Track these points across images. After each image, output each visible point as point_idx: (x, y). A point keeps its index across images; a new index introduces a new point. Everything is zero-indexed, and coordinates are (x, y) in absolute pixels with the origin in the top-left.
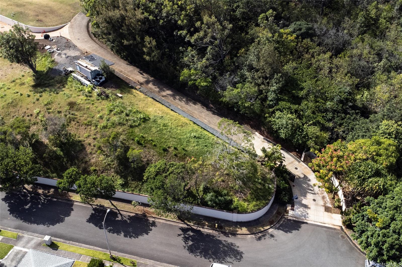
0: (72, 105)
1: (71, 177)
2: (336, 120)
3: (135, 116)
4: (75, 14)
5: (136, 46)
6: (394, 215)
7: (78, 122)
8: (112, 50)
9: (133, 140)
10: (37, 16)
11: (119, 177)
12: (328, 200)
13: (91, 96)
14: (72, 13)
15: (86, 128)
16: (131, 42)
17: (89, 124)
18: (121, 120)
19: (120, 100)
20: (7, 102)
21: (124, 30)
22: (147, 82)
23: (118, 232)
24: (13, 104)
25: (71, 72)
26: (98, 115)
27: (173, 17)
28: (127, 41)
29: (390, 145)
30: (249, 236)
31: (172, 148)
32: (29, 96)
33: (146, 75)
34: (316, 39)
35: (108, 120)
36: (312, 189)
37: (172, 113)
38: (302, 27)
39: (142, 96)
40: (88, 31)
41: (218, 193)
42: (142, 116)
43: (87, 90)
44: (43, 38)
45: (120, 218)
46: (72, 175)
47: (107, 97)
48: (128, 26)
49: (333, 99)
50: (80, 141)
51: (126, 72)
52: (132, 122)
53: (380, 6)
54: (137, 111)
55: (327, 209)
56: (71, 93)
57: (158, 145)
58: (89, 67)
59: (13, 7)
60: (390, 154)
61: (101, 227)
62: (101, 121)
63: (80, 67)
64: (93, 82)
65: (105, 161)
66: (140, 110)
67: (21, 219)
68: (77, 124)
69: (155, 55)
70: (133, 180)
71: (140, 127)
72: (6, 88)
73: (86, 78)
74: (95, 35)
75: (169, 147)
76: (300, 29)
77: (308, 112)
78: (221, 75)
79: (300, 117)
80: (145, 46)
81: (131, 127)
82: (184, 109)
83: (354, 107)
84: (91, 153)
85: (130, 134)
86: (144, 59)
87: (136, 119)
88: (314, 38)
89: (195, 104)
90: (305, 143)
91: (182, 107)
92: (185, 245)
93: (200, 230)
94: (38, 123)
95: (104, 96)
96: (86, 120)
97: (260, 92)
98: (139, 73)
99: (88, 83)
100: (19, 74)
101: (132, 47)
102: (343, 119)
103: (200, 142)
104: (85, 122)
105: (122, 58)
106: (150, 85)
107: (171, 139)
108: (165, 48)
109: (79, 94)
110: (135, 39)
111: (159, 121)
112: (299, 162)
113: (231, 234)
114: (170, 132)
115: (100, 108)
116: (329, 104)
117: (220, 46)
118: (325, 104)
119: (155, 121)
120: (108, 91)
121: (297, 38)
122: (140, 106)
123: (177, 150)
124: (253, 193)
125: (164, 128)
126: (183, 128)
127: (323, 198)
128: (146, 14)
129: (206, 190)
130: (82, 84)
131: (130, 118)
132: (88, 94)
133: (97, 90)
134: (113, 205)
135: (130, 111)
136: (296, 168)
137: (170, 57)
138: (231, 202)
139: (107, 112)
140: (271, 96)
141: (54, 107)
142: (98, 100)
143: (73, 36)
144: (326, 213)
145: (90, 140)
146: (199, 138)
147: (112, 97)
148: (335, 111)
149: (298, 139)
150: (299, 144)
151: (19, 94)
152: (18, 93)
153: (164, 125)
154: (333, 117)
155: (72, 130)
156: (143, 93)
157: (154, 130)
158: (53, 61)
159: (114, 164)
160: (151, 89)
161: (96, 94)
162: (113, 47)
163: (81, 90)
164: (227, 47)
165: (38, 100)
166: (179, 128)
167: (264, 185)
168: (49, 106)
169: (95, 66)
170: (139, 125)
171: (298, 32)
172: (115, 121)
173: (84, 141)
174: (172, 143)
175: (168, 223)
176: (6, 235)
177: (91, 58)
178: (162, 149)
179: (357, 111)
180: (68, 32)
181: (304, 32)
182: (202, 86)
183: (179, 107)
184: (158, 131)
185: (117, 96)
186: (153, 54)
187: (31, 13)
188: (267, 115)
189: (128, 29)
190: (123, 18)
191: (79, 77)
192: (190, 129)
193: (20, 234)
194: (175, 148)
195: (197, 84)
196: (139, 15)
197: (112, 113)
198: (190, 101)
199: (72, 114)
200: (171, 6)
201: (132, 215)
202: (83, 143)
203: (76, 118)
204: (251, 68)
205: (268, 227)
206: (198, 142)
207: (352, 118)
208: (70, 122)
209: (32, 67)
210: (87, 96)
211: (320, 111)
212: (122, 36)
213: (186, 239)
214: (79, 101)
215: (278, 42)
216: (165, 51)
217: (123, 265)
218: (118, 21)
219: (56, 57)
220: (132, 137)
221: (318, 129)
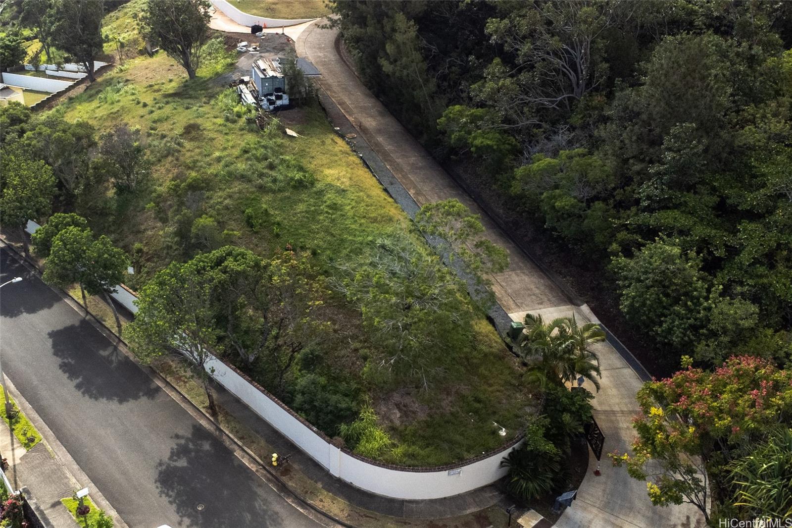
0: (191, 129)
3: (285, 172)
19: (284, 140)
20: (112, 111)
22: (380, 131)
24: (116, 116)
25: (242, 82)
26: (217, 154)
32: (145, 106)
37: (381, 195)
41: (333, 381)
43: (236, 109)
44: (250, 31)
45: (105, 353)
47: (261, 128)
51: (352, 106)
52: (271, 180)
57: (284, 237)
58: (268, 70)
64: (262, 100)
65: (167, 239)
68: (174, 162)
71: (279, 195)
79: (711, 266)
81: (261, 188)
82: (421, 199)
87: (282, 178)
91: (418, 193)
92: (166, 459)
95: (254, 126)
96: (192, 157)
99: (251, 102)
100: (167, 78)
106: (382, 139)
107: (321, 235)
111: (330, 196)
114: (333, 221)
115: (231, 144)
119: (319, 193)
120: (274, 121)
122: (319, 161)
125: (327, 210)
126: (375, 224)
129: (311, 363)
130: (240, 101)
131: (273, 173)
132: (233, 118)
134: (119, 326)
135: (284, 162)
139: (237, 153)
141: (163, 127)
142: (242, 130)
146: (391, 252)
152: (137, 100)
153: (333, 206)
156: (351, 146)
157: (301, 207)
158: (233, 64)
165: (151, 112)
166: (362, 221)
170: (280, 191)
180: (303, 30)
182: (476, 146)
183: (412, 192)
184: (307, 212)
191: (246, 91)
199: (178, 144)
203: (180, 152)
208: (166, 156)
210: (227, 120)
213: (181, 452)
214: (206, 125)
217: (12, 435)
220: (244, 208)
221: (754, 308)
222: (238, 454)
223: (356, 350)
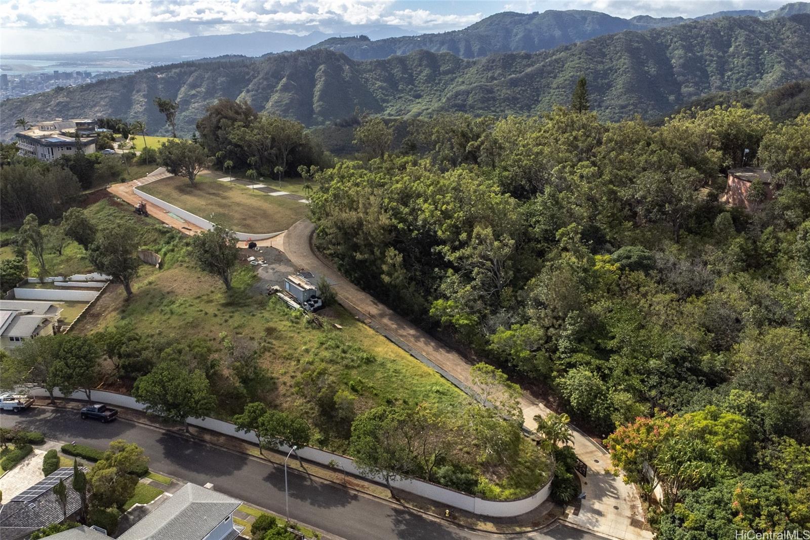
0: (270, 331)
1: (254, 412)
2: (663, 388)
3: (355, 354)
4: (297, 220)
5: (374, 262)
6: (713, 511)
7: (274, 354)
8: (340, 270)
9: (346, 384)
10: (245, 219)
11: (318, 431)
12: (641, 511)
13: (297, 323)
14: (292, 218)
15: (283, 363)
16: (366, 256)
17: (289, 358)
18: (334, 358)
19: (337, 332)
20: (187, 321)
21: (360, 240)
22: (382, 315)
23: (303, 498)
24: (194, 325)
25: (277, 291)
26: (304, 348)
27: (432, 227)
28: (361, 254)
29: (733, 421)
30: (496, 536)
31: (401, 402)
32: (216, 315)
33: (381, 306)
34: (653, 273)
35: (316, 355)
36: (616, 492)
37: (411, 358)
38: (632, 254)
39: (371, 332)
40: (310, 244)
41: (457, 468)
42: (365, 356)
43: (294, 314)
44: (247, 247)
45: (308, 483)
46: (257, 409)
47: (320, 326)
48: (367, 234)
49: (662, 356)
50: (272, 378)
51: (354, 300)
52: (350, 360)
53: (781, 235)
54: (360, 349)
55: (635, 523)
56: (272, 316)
57: (381, 395)
58: (303, 284)
59: (214, 207)
60: (730, 433)
61: (281, 489)
62: (306, 355)
63: (290, 285)
64: (305, 305)
65: (302, 408)
66: (365, 348)
67: (178, 465)
68: (273, 356)
69: (398, 278)
70: (336, 437)
71: (360, 370)
72: (187, 305)
73: (296, 300)
74: (318, 248)
75: (396, 400)
76: (629, 257)
77: (617, 372)
78: (494, 313)
79: (604, 378)
80: (385, 263)
81: (347, 367)
82: (431, 357)
83: (695, 371)
84: (284, 395)
85: (344, 376)
86: (382, 281)
87: (355, 358)
88: (651, 272)
89: (448, 352)
90: (607, 417)
91: (427, 354)
92: (394, 527)
93: (421, 516)
94: (221, 350)
95: (314, 325)
96: (285, 351)
97: (548, 339)
98: (372, 303)
99: (297, 306)
100: (208, 289)
101: (367, 264)
102: (675, 387)
103: (443, 399)
104: (284, 354)
105: (352, 282)
106: (386, 321)
107: (401, 390)
108: (416, 270)
109: (282, 318)
110: (372, 253)
111: (389, 365)
112: (604, 454)
113: (468, 528)
114: (401, 380)
115: (307, 339)
116: (653, 363)
117: (496, 270)
118: (647, 361)
119: (382, 365)
120: (324, 320)
121: (622, 269)
122: (366, 343)
123: (408, 405)
124: (512, 479)
125: (394, 374)
126: (423, 379)
127: (633, 507)
128: (395, 221)
129: (440, 461)
130: (288, 306)
131: (348, 355)
132: (295, 320)
133: (307, 317)
134: (302, 466)
135: (350, 347)
136: (597, 461)
137: (421, 283)
138: (476, 483)
139: (316, 345)
140: (563, 344)
141: (246, 331)
142: (307, 328)
143: (287, 248)
144: (632, 528)
145: (287, 379)
146: (443, 394)
147: (326, 326)
148: (663, 373)
149: (598, 410)
150: (599, 418)
151: (204, 312)
152: (201, 311)
153: (395, 371)
154: (660, 384)
155: (264, 363)
156: (374, 329)
157: (379, 375)
158: (255, 276)
159: (313, 413)
160: (386, 325)
161: (305, 320)
162: (342, 265)
163: (286, 314)
164: (506, 273)
165: (226, 321)
166: (417, 378)
167: (532, 471)
168: (240, 330)
169: (312, 284)
170: (359, 366)
171: (624, 261)
172: (325, 356)
173: (278, 379)
174: (401, 395)
175: (377, 500)
176: (156, 478)
177: (307, 275)
178: (385, 400)
179: (700, 378)
180: (282, 242)
181: (635, 262)
182: (459, 324)
183: (424, 354)
184: (384, 377)
185: (335, 327)
186: (396, 274)
187: (237, 216)
188: (555, 373)
189: (366, 239)
190: (360, 223)
191: (287, 298)
192: (434, 381)
193: (175, 481)
194: (405, 402)
195: (454, 321)
196: (384, 220)
197: (324, 346)
198: (442, 347)
199: (269, 343)
200: (432, 212)
201: (326, 482)
202: (276, 381)
203: (272, 348)
204: (539, 304)
205: (529, 529)
206: (440, 398)
207: (691, 387)
208: (263, 353)
209: (226, 282)
210: (293, 322)
211: (637, 371)
212: (356, 248)
213: (397, 522)
214: (280, 328)
215: (585, 270)
216: (415, 275)
218: (353, 228)
219: (260, 272)
220: (345, 381)
221: (630, 395)
222: (424, 516)
223: (461, 450)
